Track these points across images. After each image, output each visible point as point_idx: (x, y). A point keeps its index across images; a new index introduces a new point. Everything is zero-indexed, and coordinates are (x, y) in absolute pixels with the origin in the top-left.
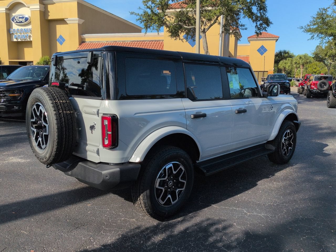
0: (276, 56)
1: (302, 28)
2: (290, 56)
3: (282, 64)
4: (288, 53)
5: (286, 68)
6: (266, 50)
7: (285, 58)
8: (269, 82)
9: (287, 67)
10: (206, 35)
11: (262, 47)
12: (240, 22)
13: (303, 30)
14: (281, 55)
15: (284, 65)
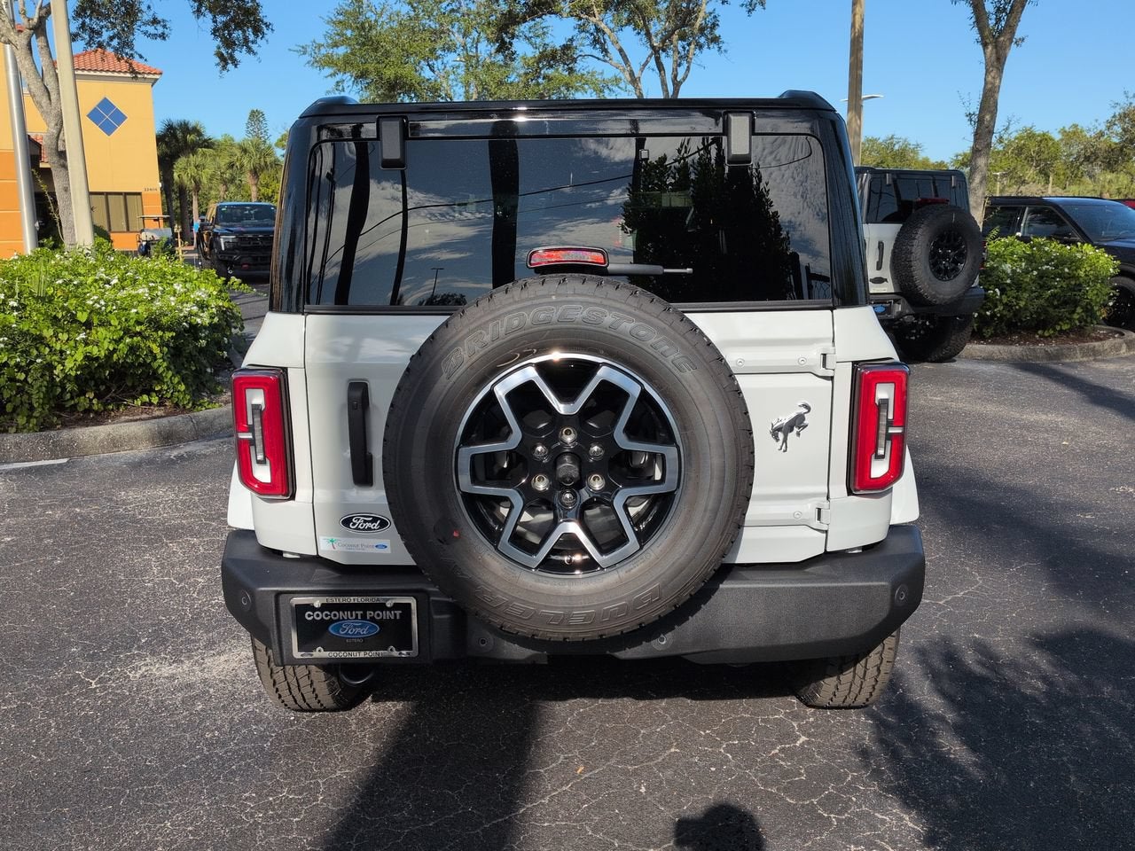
0: (160, 139)
1: (304, 53)
2: (206, 141)
3: (183, 170)
4: (196, 131)
5: (200, 182)
6: (120, 118)
7: (191, 148)
8: (232, 231)
9: (204, 180)
10: (48, 46)
11: (105, 104)
12: (149, 7)
13: (307, 58)
14: (174, 136)
15: (192, 171)
